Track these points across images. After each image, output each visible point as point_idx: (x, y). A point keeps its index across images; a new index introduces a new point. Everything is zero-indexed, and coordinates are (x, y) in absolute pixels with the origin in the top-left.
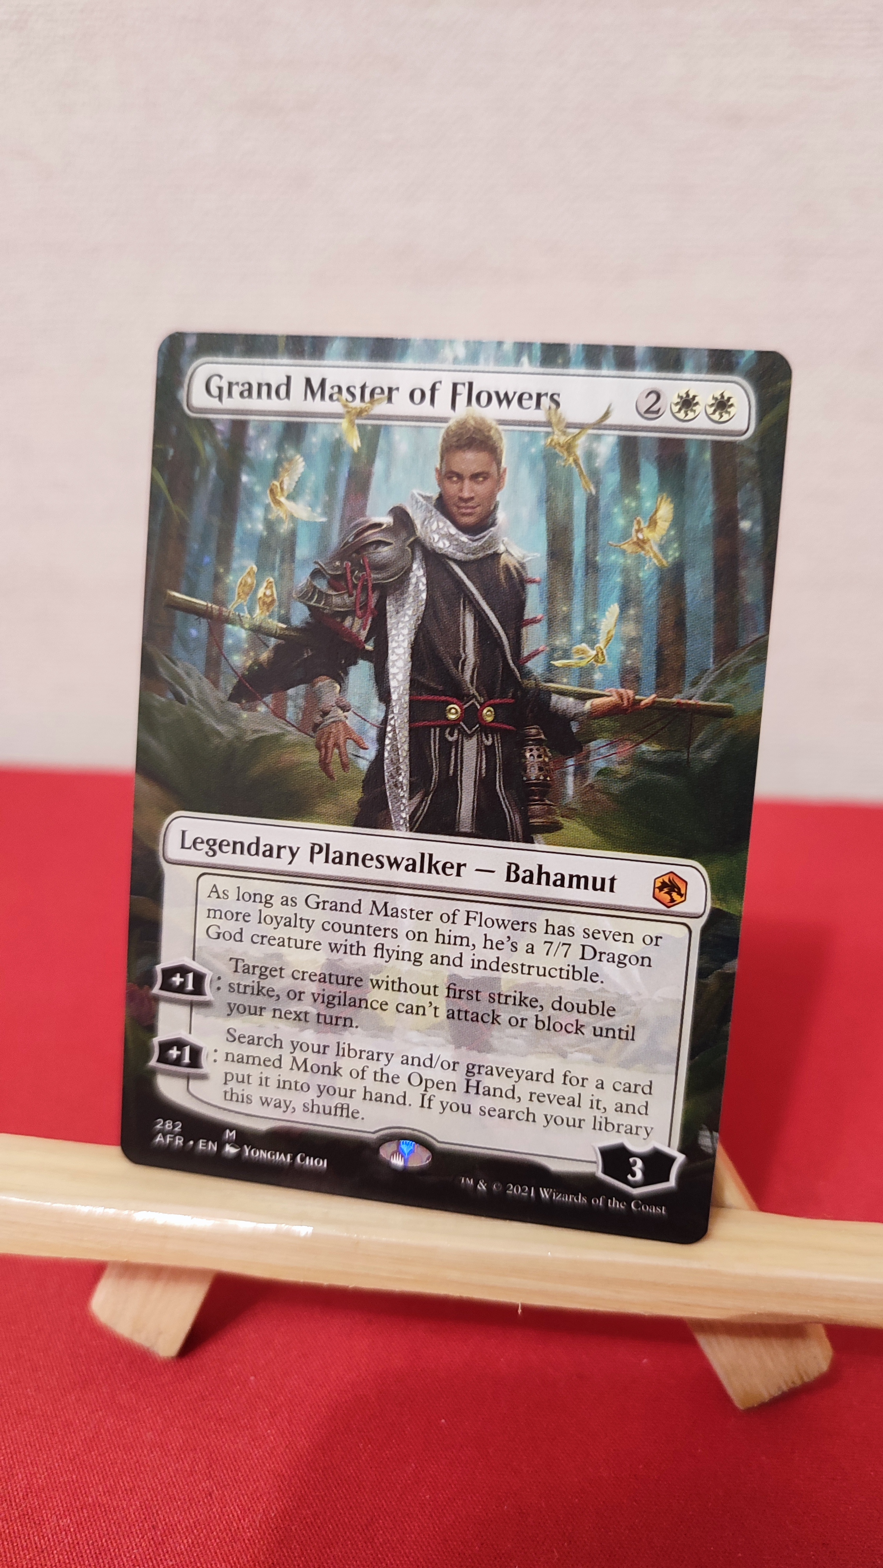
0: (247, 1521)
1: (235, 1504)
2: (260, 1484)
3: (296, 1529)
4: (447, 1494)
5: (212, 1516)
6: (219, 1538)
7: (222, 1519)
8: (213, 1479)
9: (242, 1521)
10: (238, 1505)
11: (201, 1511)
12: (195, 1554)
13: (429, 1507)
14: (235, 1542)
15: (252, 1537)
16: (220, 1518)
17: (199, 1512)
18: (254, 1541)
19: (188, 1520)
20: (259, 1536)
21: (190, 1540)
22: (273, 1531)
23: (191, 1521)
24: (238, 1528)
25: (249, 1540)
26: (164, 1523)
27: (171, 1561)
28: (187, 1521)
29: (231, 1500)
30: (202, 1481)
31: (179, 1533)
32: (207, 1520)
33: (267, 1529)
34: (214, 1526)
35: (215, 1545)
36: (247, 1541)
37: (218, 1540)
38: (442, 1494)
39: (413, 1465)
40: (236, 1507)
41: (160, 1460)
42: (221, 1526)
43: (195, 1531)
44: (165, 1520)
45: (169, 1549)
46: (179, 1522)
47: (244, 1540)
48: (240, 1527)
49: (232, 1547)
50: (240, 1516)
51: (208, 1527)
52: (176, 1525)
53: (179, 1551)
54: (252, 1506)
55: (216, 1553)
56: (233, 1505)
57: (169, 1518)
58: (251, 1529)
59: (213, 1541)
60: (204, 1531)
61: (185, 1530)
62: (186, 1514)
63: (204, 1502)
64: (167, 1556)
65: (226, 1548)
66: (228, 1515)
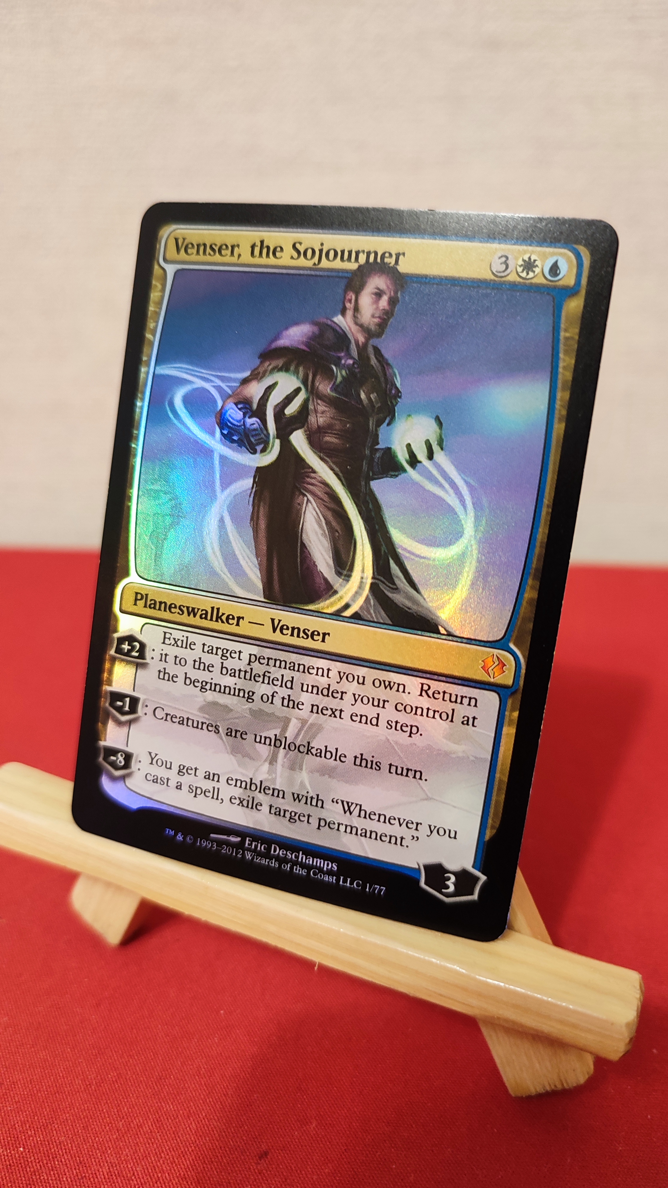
0: (69, 1079)
1: (62, 1067)
2: (82, 1054)
3: (104, 1085)
4: (218, 1061)
5: (44, 1075)
6: (47, 1091)
7: (52, 1077)
8: (48, 1050)
9: (66, 1079)
10: (64, 1068)
11: (36, 1072)
12: (28, 1102)
13: (203, 1069)
14: (59, 1094)
15: (71, 1090)
16: (49, 1077)
17: (35, 1072)
18: (72, 1093)
19: (26, 1078)
20: (77, 1090)
21: (26, 1093)
22: (87, 1086)
23: (28, 1079)
24: (62, 1084)
25: (69, 1093)
26: (8, 1081)
27: (10, 1107)
28: (25, 1080)
29: (59, 1065)
30: (40, 1052)
31: (19, 1087)
32: (40, 1078)
33: (83, 1085)
34: (44, 1082)
35: (44, 1095)
36: (67, 1093)
37: (46, 1093)
38: (214, 1061)
39: (196, 1040)
40: (63, 1070)
41: (11, 1037)
42: (50, 1083)
43: (30, 1086)
44: (9, 1079)
45: (10, 1099)
46: (19, 1080)
47: (65, 1092)
48: (64, 1083)
49: (56, 1097)
50: (65, 1076)
51: (40, 1083)
52: (17, 1082)
53: (17, 1100)
54: (74, 1069)
55: (43, 1102)
56: (60, 1068)
57: (12, 1077)
58: (71, 1085)
59: (42, 1093)
60: (37, 1087)
61: (23, 1085)
62: (25, 1074)
63: (39, 1066)
64: (7, 1103)
65: (51, 1099)
66: (56, 1075)
